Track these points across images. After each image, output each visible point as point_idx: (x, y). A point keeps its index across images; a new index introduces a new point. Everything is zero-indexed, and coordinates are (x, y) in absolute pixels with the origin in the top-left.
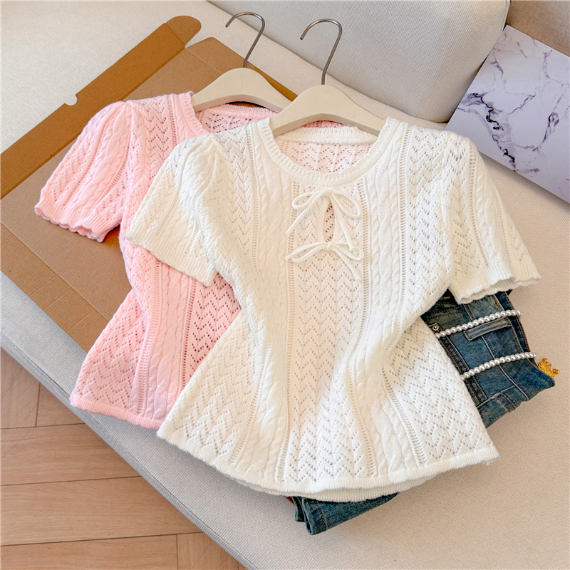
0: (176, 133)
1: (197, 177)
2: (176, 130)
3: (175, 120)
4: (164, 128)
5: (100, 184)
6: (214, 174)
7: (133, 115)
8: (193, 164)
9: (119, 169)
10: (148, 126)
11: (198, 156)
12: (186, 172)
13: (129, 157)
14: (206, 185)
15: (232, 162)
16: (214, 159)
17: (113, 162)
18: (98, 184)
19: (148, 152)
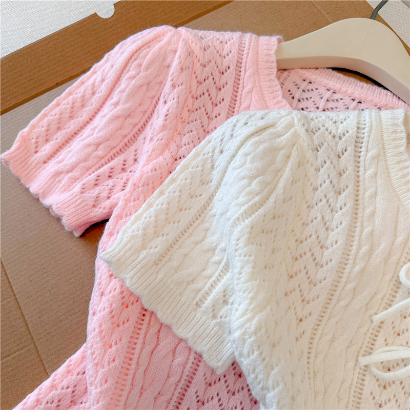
0: (239, 94)
1: (250, 184)
2: (240, 90)
3: (242, 73)
4: (223, 81)
5: (101, 147)
6: (281, 184)
7: (179, 50)
8: (249, 158)
9: (136, 129)
10: (198, 73)
11: (262, 147)
12: (234, 169)
13: (155, 116)
14: (261, 204)
15: (318, 170)
16: (288, 157)
17: (129, 115)
18: (98, 145)
19: (185, 114)
